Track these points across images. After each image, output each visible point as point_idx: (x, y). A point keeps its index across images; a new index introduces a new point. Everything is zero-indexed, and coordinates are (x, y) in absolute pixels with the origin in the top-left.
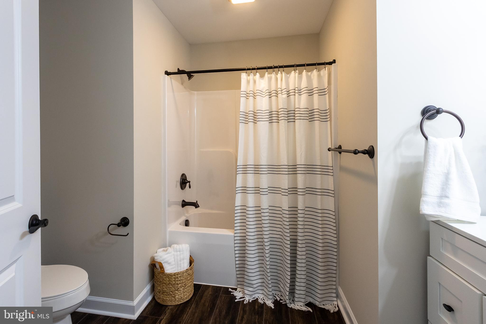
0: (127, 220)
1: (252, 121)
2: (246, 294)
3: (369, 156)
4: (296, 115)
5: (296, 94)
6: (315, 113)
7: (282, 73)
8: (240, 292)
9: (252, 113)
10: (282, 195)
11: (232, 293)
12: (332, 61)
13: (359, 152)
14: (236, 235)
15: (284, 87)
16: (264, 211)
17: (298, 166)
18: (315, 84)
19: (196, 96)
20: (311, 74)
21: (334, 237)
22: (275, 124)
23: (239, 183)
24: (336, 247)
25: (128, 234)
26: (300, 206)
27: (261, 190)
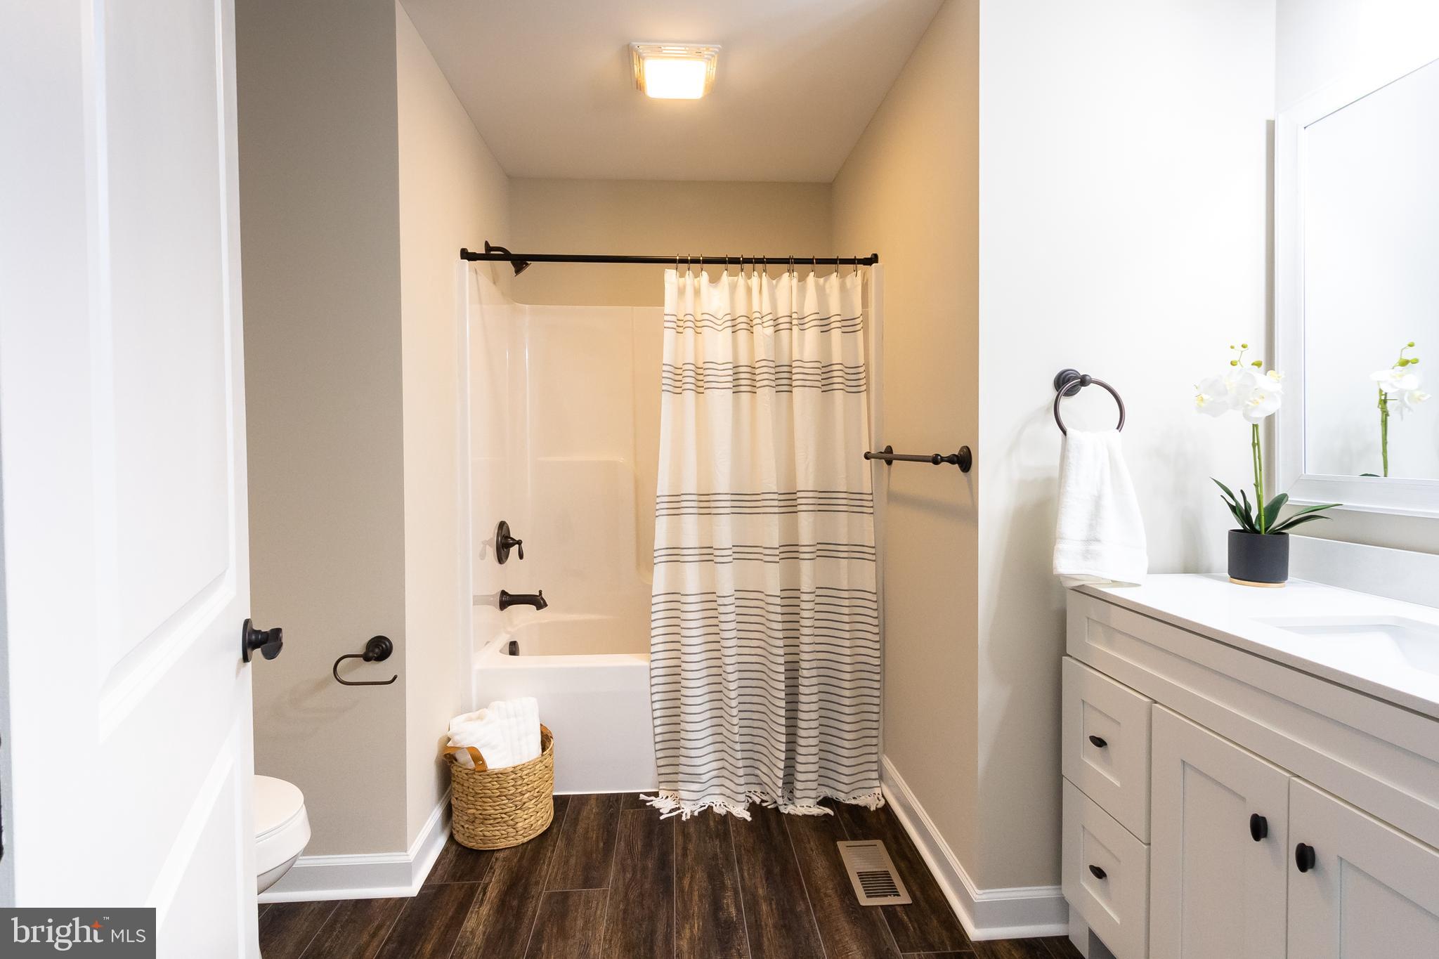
0: (387, 643)
1: (692, 387)
2: (682, 800)
3: (961, 467)
4: (794, 377)
5: (794, 328)
6: (835, 374)
7: (760, 277)
8: (667, 797)
9: (692, 367)
10: (765, 562)
11: (648, 804)
12: (870, 257)
13: (943, 459)
14: (654, 665)
15: (766, 309)
16: (726, 601)
17: (799, 495)
18: (834, 307)
19: (528, 315)
20: (825, 281)
21: (876, 649)
22: (745, 397)
23: (661, 539)
24: (878, 669)
25: (395, 678)
26: (806, 584)
27: (717, 553)
